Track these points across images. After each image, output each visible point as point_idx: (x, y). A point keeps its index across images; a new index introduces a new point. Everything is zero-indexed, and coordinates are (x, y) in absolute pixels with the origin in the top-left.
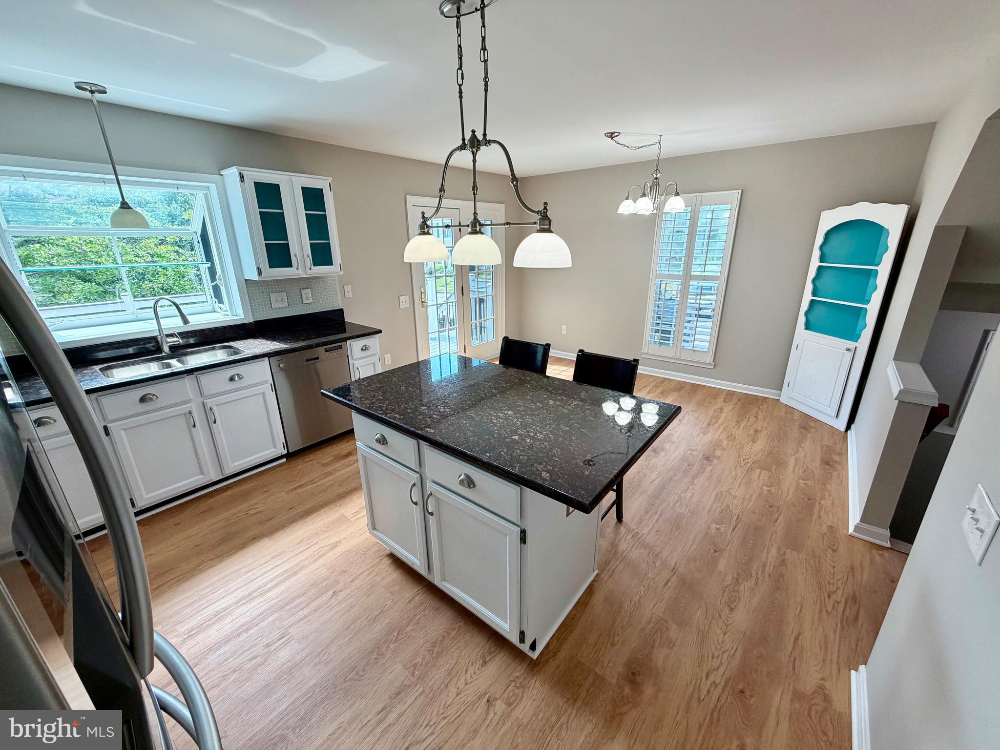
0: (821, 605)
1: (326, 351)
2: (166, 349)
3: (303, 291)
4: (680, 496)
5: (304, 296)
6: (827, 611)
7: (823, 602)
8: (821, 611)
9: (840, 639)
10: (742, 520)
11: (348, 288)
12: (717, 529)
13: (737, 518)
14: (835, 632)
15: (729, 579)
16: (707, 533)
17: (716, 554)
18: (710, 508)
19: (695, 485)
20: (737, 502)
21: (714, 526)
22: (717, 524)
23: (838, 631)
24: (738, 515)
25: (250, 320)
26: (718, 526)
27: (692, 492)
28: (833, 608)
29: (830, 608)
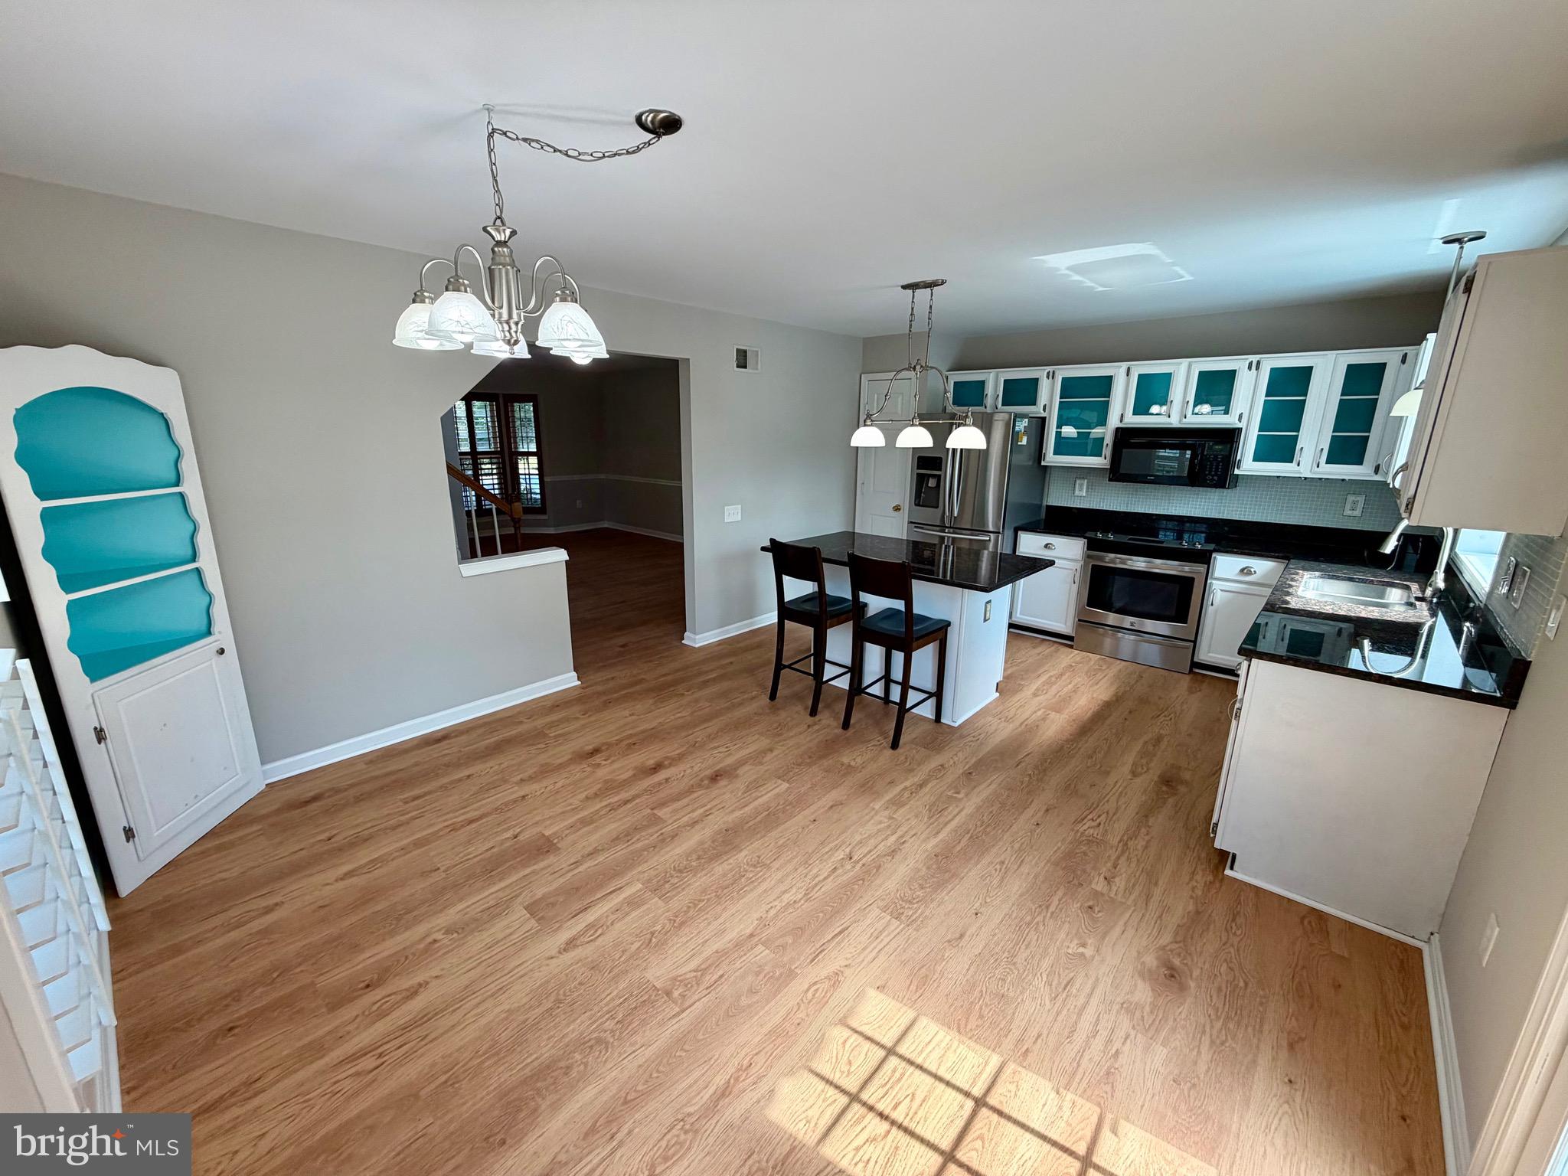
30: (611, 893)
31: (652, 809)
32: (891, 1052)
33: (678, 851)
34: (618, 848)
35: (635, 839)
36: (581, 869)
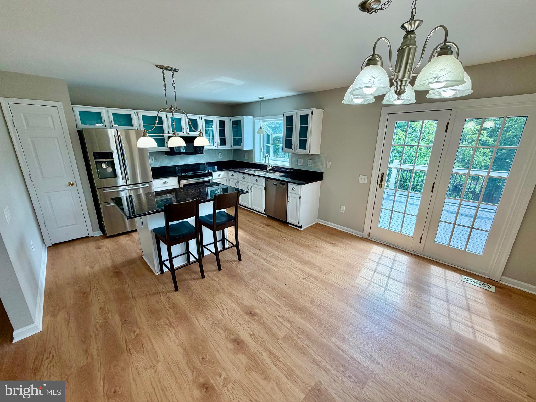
1: (280, 183)
2: (268, 170)
3: (309, 161)
4: (173, 327)
10: (126, 353)
11: (329, 163)
12: (135, 332)
13: (130, 352)
15: (109, 315)
16: (137, 324)
17: (124, 320)
18: (150, 340)
19: (177, 346)
20: (141, 365)
21: (138, 331)
22: (137, 335)
24: (131, 354)
25: (290, 167)
26: (136, 334)
27: (172, 339)
30: (340, 349)
31: (278, 339)
32: (371, 281)
33: (309, 326)
34: (310, 351)
35: (303, 344)
36: (329, 367)
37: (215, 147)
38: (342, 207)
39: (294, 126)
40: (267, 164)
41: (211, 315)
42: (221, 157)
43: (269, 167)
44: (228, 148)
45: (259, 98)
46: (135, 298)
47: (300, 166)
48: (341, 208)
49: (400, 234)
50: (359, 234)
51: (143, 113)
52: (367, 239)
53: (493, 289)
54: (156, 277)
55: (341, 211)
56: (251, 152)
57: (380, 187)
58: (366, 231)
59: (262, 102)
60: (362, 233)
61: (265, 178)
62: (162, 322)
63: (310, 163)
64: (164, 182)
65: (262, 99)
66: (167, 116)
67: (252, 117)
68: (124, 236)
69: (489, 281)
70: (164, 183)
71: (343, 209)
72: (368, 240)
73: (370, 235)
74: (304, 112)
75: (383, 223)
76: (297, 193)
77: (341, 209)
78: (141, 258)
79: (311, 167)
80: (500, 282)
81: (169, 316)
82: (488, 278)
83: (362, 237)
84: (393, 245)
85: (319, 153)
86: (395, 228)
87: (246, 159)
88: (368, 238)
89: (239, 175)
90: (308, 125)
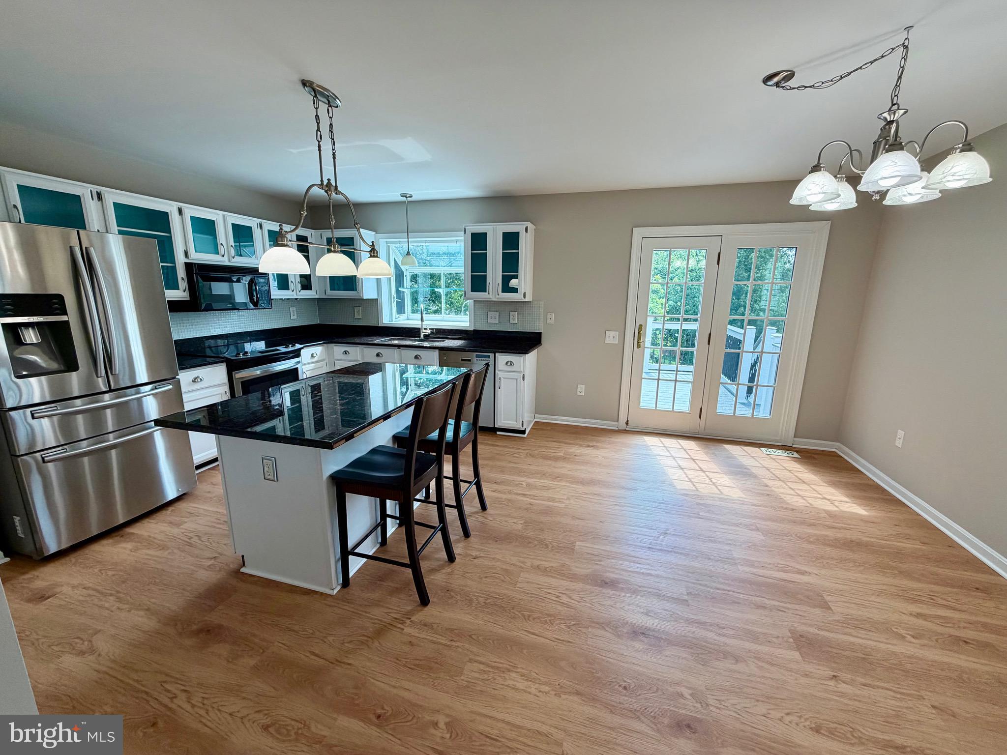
0: (177, 678)
1: (477, 356)
2: (422, 336)
3: (512, 313)
5: (511, 317)
6: (164, 682)
7: (179, 682)
8: (167, 675)
9: (128, 684)
11: (551, 316)
14: (137, 681)
17: (372, 717)
18: (491, 717)
19: (557, 695)
21: (441, 719)
23: (136, 684)
25: (472, 329)
27: (533, 691)
28: (168, 691)
29: (168, 686)
37: (292, 293)
38: (579, 386)
39: (489, 252)
40: (420, 327)
41: (549, 615)
42: (295, 317)
43: (424, 331)
44: (317, 297)
45: (403, 195)
46: (337, 661)
47: (493, 323)
48: (578, 388)
49: (673, 411)
50: (612, 426)
51: (113, 196)
52: (625, 430)
53: (796, 455)
54: (337, 599)
55: (579, 394)
56: (374, 303)
57: (639, 346)
58: (623, 418)
59: (407, 204)
60: (617, 423)
61: (437, 351)
62: (471, 672)
63: (515, 318)
64: (192, 378)
65: (408, 199)
66: (180, 211)
67: (373, 233)
68: (105, 542)
69: (784, 448)
70: (194, 381)
71: (581, 389)
72: (627, 431)
73: (629, 422)
74: (511, 228)
75: (647, 401)
76: (519, 370)
77: (579, 390)
78: (237, 573)
79: (516, 324)
80: (793, 446)
81: (472, 657)
82: (781, 444)
83: (617, 429)
84: (664, 430)
85: (531, 300)
86: (665, 405)
87: (359, 319)
88: (627, 429)
89: (365, 349)
90: (520, 251)
